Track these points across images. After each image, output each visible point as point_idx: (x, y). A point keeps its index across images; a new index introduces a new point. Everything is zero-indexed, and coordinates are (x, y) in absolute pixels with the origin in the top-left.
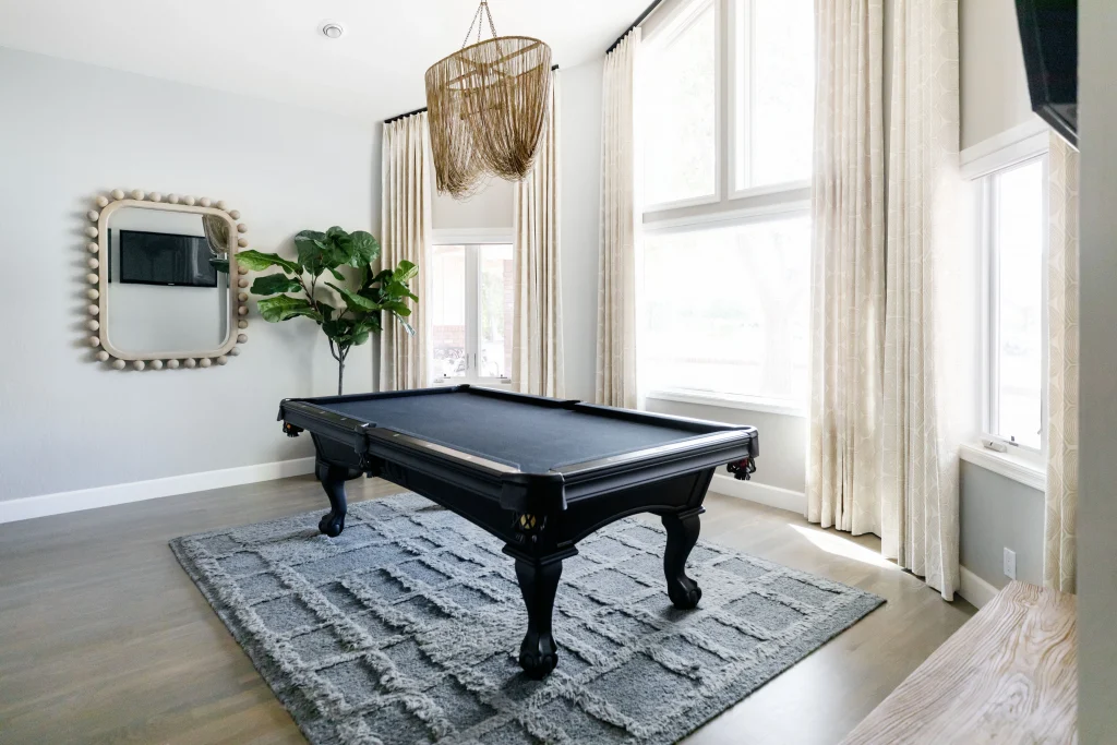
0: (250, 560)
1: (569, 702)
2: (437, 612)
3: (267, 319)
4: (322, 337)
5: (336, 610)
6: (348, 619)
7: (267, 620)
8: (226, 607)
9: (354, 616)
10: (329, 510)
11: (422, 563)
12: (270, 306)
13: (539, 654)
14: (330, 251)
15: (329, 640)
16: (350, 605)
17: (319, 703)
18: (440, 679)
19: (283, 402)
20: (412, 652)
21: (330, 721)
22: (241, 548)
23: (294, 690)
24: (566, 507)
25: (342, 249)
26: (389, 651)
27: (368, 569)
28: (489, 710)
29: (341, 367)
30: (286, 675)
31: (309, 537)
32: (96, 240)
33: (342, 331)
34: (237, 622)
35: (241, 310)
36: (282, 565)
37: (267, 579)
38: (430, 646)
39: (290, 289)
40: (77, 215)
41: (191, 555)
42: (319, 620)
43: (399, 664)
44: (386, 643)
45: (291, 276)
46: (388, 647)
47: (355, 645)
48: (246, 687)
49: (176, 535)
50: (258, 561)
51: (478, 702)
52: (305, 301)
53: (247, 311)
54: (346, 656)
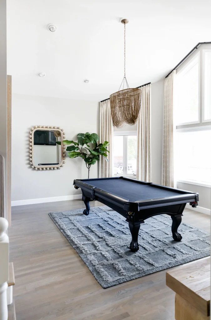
0: (67, 219)
1: (140, 258)
2: (111, 235)
3: (70, 157)
4: (84, 162)
5: (87, 232)
6: (90, 235)
7: (71, 233)
8: (62, 229)
9: (91, 234)
10: (85, 209)
11: (108, 224)
12: (71, 154)
13: (134, 246)
14: (86, 139)
15: (85, 239)
16: (90, 232)
17: (83, 251)
18: (110, 249)
19: (74, 180)
20: (104, 243)
21: (85, 254)
22: (65, 216)
23: (78, 248)
24: (139, 210)
25: (89, 139)
26: (99, 242)
27: (95, 224)
28: (121, 257)
29: (89, 170)
30: (76, 245)
31: (81, 215)
32: (31, 138)
33: (89, 160)
34: (65, 233)
35: (64, 155)
36: (74, 221)
37: (71, 224)
38: (109, 242)
39: (76, 150)
40: (27, 132)
41: (53, 217)
42: (83, 234)
43: (101, 245)
44: (98, 241)
45: (76, 146)
46: (99, 241)
47: (91, 240)
48: (68, 246)
49: (50, 212)
50: (69, 220)
51: (119, 255)
52: (80, 152)
53: (65, 155)
54: (89, 242)
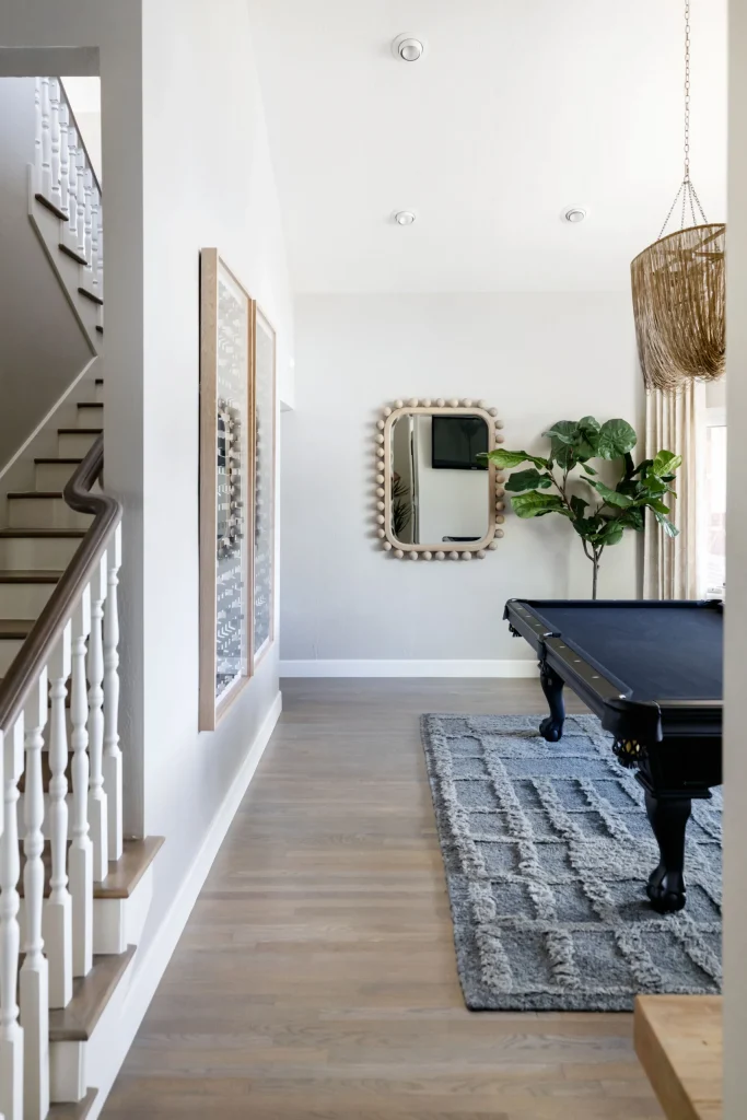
0: (472, 745)
1: (675, 940)
2: (603, 830)
3: (519, 515)
5: (516, 802)
6: (522, 813)
7: (461, 794)
8: (437, 776)
9: (529, 811)
10: (548, 715)
11: (619, 785)
12: (523, 501)
13: (661, 887)
14: (577, 445)
15: (499, 823)
16: (531, 802)
17: (465, 863)
18: (569, 881)
19: (509, 602)
20: (560, 853)
21: (467, 878)
22: (469, 733)
23: (453, 849)
24: (661, 738)
25: (589, 443)
26: (541, 846)
27: (564, 777)
28: (596, 917)
29: (596, 568)
30: (453, 837)
31: (529, 737)
32: (382, 445)
33: (596, 529)
34: (439, 789)
35: (499, 505)
36: (493, 755)
37: (477, 763)
38: (578, 854)
39: (540, 486)
40: (369, 425)
41: (430, 730)
42: (499, 806)
43: (543, 860)
44: (541, 839)
45: (542, 471)
46: (543, 843)
47: (516, 833)
48: (425, 836)
49: (426, 712)
50: (477, 747)
51: (590, 907)
52: (556, 496)
53: (504, 507)
54: (505, 839)
